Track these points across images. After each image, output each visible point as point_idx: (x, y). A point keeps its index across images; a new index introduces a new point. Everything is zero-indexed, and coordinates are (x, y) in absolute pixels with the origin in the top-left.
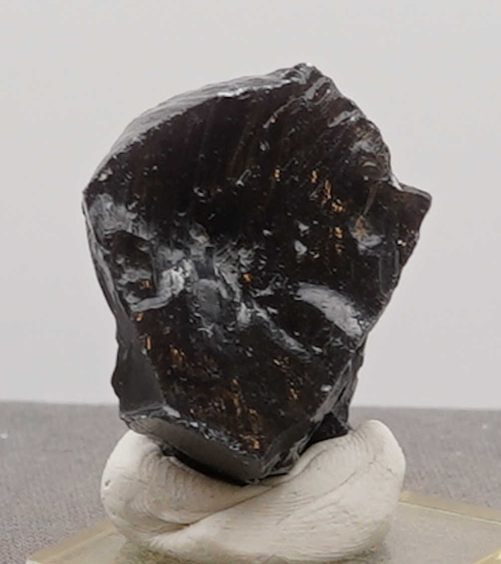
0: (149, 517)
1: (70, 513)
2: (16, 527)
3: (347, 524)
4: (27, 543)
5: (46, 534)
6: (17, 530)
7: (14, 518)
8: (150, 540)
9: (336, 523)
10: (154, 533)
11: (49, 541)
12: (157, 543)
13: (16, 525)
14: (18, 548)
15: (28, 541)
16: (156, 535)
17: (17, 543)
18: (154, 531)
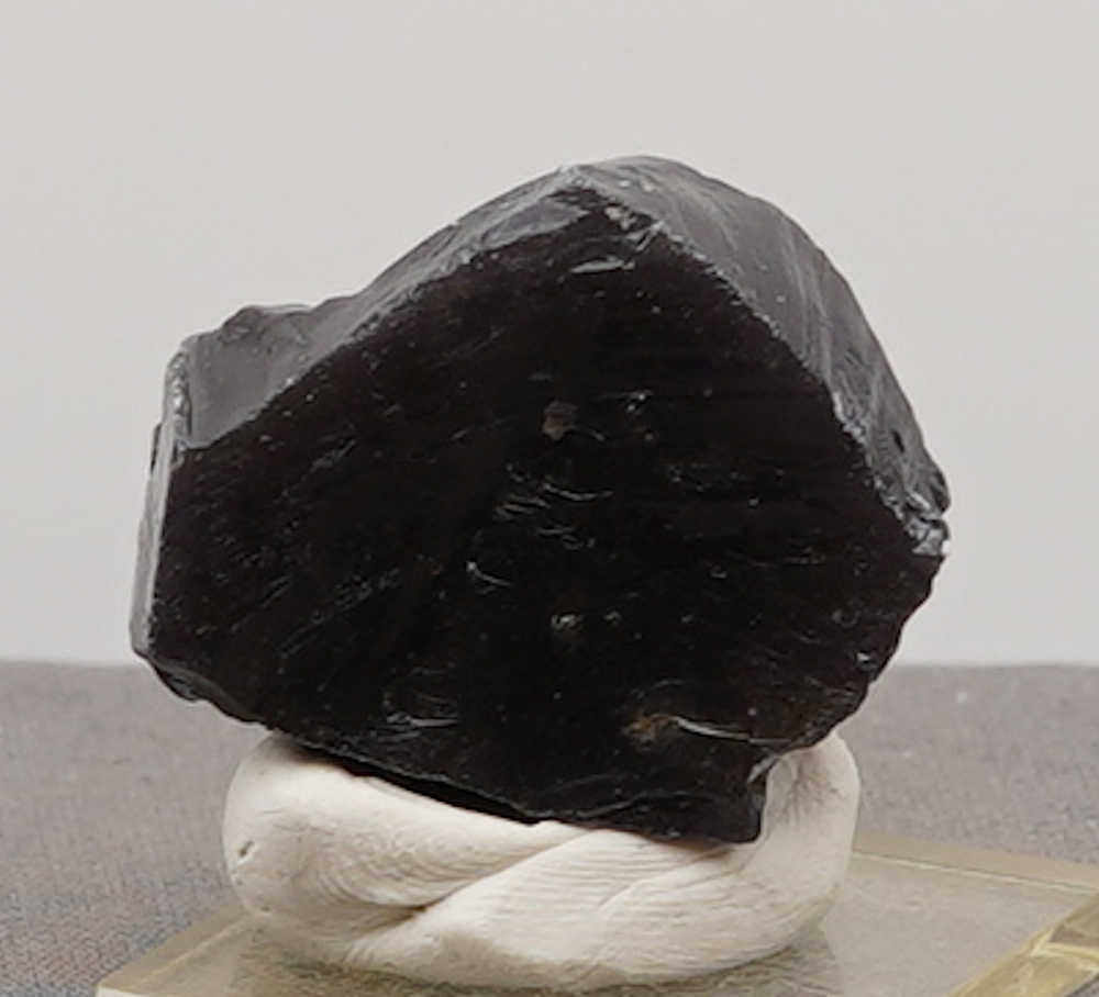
0: (344, 902)
1: (124, 884)
2: (18, 915)
3: (757, 907)
4: (40, 947)
5: (78, 926)
6: (20, 919)
7: (13, 896)
8: (347, 946)
9: (734, 905)
10: (356, 933)
11: (83, 942)
12: (362, 952)
13: (18, 909)
14: (21, 955)
15: (42, 942)
16: (359, 937)
17: (19, 946)
18: (354, 929)
